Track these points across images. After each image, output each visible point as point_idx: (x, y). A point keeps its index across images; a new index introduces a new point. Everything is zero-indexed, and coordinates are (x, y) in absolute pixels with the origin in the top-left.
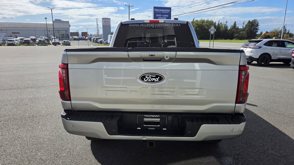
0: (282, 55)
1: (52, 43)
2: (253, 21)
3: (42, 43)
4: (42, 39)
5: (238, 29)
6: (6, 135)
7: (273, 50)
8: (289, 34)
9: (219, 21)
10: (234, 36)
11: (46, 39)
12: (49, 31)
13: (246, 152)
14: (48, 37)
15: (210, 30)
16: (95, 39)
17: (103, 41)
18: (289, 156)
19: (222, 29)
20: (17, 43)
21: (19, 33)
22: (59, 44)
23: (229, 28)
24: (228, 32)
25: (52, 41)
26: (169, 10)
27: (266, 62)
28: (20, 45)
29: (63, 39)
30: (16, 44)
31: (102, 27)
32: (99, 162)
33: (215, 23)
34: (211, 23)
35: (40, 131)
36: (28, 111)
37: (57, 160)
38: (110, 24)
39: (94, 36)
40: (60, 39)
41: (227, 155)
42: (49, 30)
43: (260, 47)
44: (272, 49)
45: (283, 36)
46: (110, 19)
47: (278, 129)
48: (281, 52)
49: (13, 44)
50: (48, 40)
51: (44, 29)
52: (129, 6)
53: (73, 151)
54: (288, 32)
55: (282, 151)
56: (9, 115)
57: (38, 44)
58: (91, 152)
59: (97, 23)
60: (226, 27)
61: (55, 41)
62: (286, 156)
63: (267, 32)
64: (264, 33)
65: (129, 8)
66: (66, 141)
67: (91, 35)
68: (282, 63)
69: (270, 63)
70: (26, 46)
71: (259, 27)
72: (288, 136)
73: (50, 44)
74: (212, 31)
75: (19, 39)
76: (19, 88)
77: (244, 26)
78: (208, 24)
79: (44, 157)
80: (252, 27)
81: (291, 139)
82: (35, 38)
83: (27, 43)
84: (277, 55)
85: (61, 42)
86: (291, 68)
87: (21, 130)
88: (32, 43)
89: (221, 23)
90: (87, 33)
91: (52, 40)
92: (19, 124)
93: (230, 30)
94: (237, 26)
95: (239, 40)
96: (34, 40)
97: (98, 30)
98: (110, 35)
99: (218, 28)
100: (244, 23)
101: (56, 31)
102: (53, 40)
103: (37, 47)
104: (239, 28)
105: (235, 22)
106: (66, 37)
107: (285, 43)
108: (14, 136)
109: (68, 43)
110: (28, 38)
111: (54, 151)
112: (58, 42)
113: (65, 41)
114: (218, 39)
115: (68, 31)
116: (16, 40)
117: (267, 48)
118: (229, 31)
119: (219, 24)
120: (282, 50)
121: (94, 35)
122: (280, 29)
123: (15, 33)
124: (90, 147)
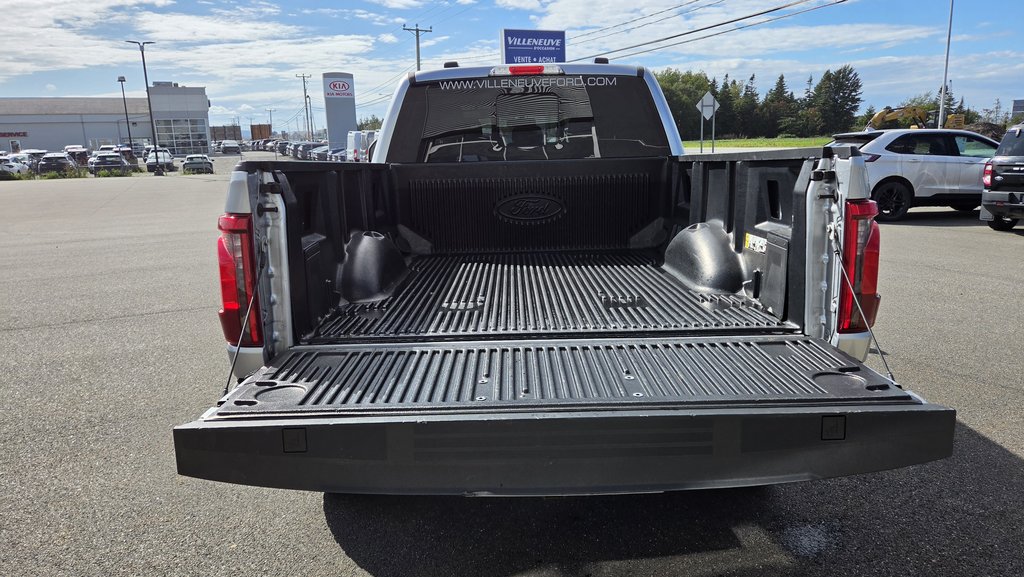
0: (949, 183)
1: (145, 168)
2: (839, 72)
3: (110, 167)
4: (111, 153)
5: (791, 99)
6: (13, 489)
7: (919, 164)
8: (964, 112)
9: (727, 76)
10: (780, 124)
11: (123, 152)
12: (134, 124)
13: (867, 506)
14: (128, 146)
15: (698, 106)
16: (300, 148)
17: (330, 153)
18: (1013, 512)
19: (737, 101)
20: (19, 171)
21: (24, 134)
22: (171, 168)
23: (761, 99)
24: (757, 111)
25: (145, 160)
26: (558, 41)
27: (897, 208)
28: (30, 177)
29: (185, 153)
30: (16, 175)
31: (322, 103)
32: (359, 565)
33: (714, 81)
34: (700, 85)
35: (137, 469)
36: (84, 401)
37: (208, 566)
38: (352, 94)
39: (294, 139)
40: (173, 152)
41: (805, 521)
42: (134, 121)
43: (874, 158)
44: (915, 161)
45: (945, 120)
46: (351, 76)
47: (964, 425)
48: (944, 174)
49: (5, 173)
50: (130, 155)
51: (114, 119)
52: (417, 31)
53: (264, 532)
54: (961, 107)
55: (988, 496)
56: (15, 419)
57: (95, 172)
58: (329, 531)
59: (305, 90)
60: (751, 96)
61: (157, 158)
62: (1002, 514)
63: (889, 110)
64: (879, 111)
65: (418, 36)
66: (235, 498)
67: (284, 135)
68: (948, 209)
69: (910, 210)
70: (54, 178)
71: (860, 91)
72: (1001, 448)
73: (137, 170)
74: (708, 108)
75: (26, 156)
76: (42, 325)
77: (812, 90)
78: (688, 86)
79: (158, 560)
80: (837, 93)
81: (1011, 455)
82: (84, 150)
83: (55, 169)
84: (931, 181)
85: (178, 162)
86: (982, 223)
87: (66, 471)
88: (72, 169)
89: (734, 82)
90: (270, 126)
91: (146, 154)
92: (58, 449)
93: (765, 104)
94: (789, 90)
95: (798, 139)
96: (81, 158)
97: (309, 118)
98: (354, 133)
99: (725, 97)
100: (811, 80)
101: (158, 122)
102: (150, 156)
103: (91, 181)
104: (796, 98)
105: (782, 78)
106: (195, 144)
107: (959, 141)
108: (40, 492)
109: (204, 166)
110: (59, 151)
111: (195, 537)
112: (168, 160)
113: (191, 159)
114: (727, 136)
115: (203, 122)
116: (15, 160)
117: (899, 159)
118: (762, 109)
119: (726, 86)
120: (948, 165)
121: (297, 136)
122: (933, 97)
123: (10, 134)
124: (323, 517)
